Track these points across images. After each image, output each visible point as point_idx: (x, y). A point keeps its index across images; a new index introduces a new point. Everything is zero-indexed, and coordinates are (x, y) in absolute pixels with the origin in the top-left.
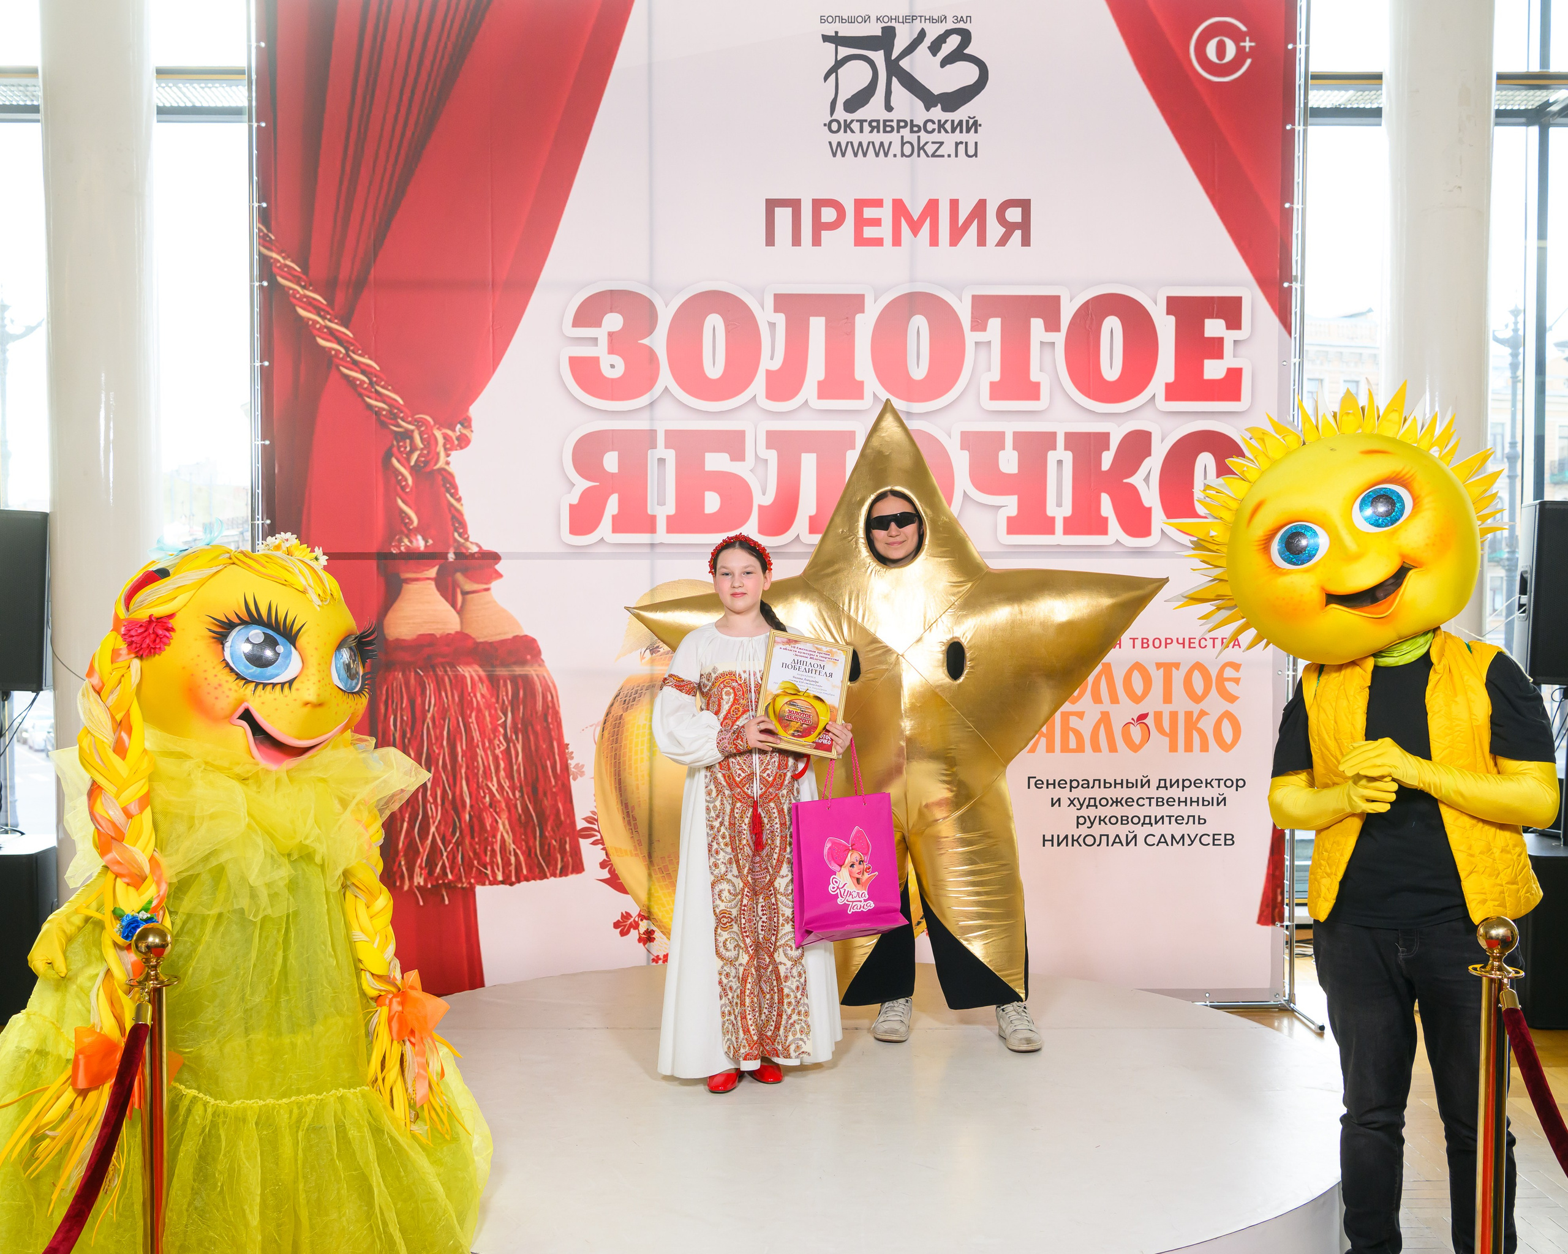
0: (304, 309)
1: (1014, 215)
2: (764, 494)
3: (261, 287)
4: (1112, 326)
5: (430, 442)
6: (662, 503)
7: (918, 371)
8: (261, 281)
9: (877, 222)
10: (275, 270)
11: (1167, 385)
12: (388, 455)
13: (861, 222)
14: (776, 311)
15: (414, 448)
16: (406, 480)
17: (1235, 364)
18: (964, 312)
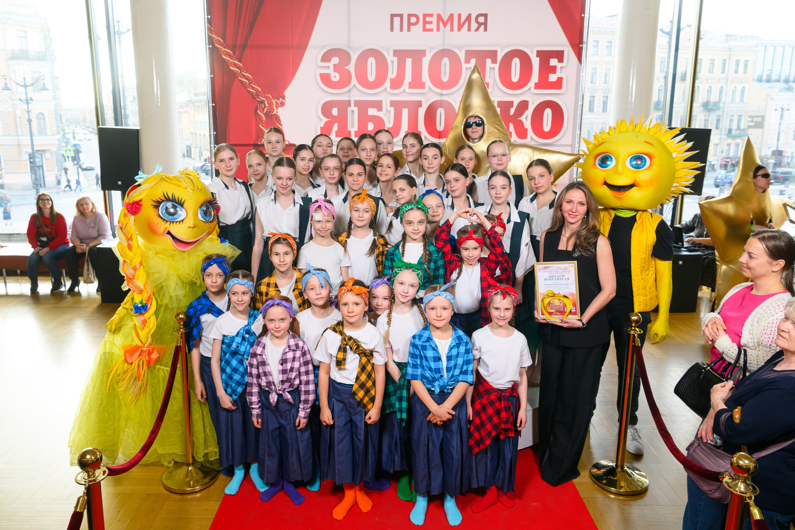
0: (225, 56)
1: (481, 20)
2: (389, 123)
3: (209, 48)
4: (516, 62)
5: (271, 104)
6: (353, 126)
7: (445, 78)
8: (209, 45)
9: (431, 23)
10: (214, 41)
11: (536, 84)
12: (256, 109)
13: (425, 23)
14: (394, 56)
15: (265, 107)
16: (263, 118)
17: (560, 76)
18: (462, 56)
